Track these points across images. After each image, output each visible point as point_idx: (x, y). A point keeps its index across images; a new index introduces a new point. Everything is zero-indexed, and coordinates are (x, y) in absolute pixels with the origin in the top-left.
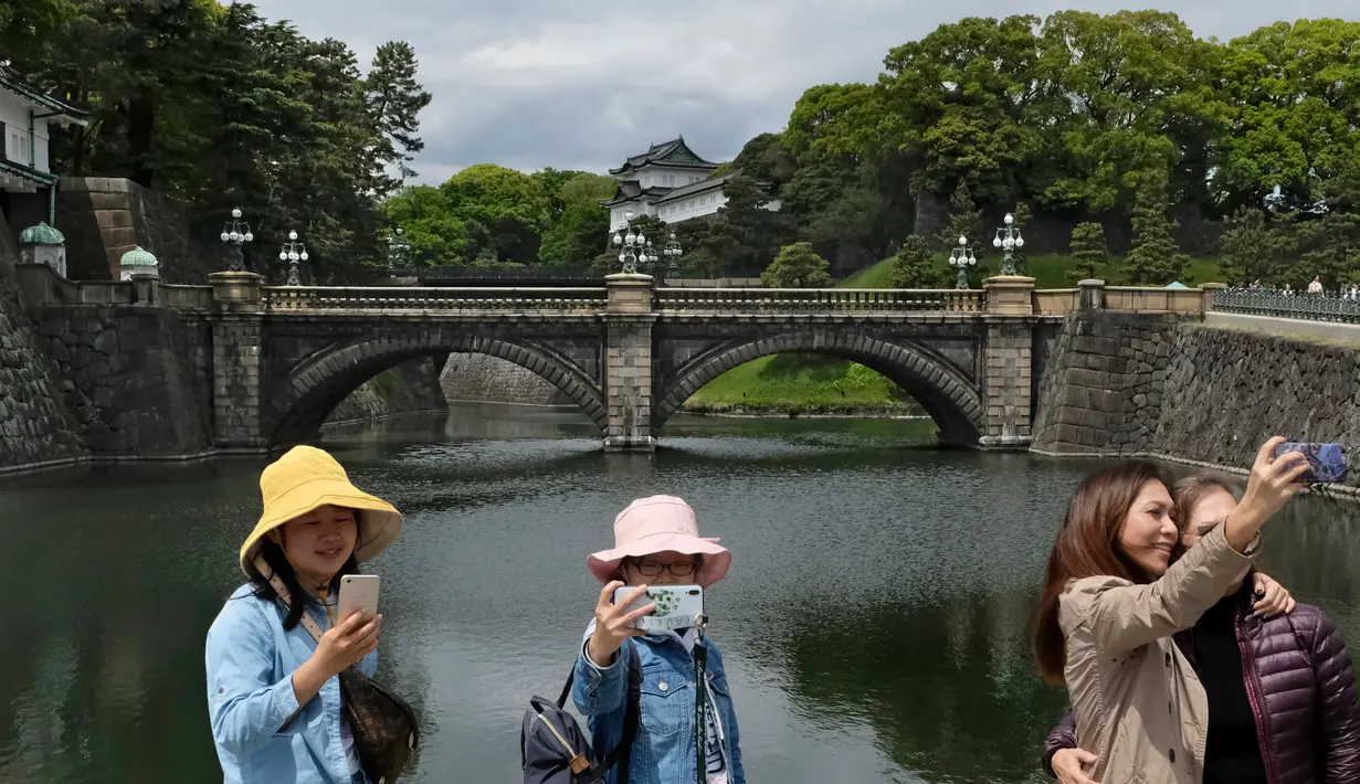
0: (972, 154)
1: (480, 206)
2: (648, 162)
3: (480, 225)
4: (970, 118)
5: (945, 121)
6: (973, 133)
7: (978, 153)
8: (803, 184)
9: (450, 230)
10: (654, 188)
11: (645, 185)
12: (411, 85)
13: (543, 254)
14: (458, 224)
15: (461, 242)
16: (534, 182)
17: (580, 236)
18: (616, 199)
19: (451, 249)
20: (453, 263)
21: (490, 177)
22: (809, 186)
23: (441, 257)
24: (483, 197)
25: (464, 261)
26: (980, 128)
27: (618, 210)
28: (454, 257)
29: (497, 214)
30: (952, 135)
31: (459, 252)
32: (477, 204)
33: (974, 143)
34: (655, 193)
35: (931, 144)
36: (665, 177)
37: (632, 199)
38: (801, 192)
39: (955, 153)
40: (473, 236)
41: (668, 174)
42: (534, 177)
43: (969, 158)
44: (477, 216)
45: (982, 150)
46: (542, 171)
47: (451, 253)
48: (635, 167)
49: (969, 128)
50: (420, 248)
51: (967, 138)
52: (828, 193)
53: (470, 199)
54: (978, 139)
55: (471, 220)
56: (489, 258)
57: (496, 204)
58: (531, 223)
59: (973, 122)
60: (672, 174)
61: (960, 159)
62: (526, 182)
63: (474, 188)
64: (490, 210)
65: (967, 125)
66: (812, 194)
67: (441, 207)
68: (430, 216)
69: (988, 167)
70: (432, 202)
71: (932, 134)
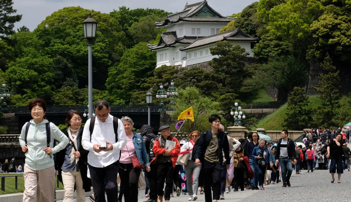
0: (338, 37)
1: (66, 46)
2: (180, 19)
3: (65, 61)
4: (338, 15)
5: (322, 17)
6: (340, 24)
7: (342, 36)
8: (265, 45)
9: (42, 65)
10: (185, 37)
11: (180, 35)
12: (10, 10)
13: (109, 84)
14: (48, 60)
15: (51, 74)
16: (111, 20)
17: (134, 71)
18: (159, 45)
19: (43, 80)
20: (45, 91)
21: (75, 18)
22: (268, 46)
23: (35, 86)
24: (68, 39)
25: (52, 89)
26: (344, 21)
27: (161, 53)
28: (45, 86)
29: (78, 51)
30: (325, 27)
31: (49, 82)
32: (64, 45)
33: (340, 30)
34: (185, 41)
35: (314, 32)
36: (193, 29)
37: (170, 46)
38: (263, 50)
39: (327, 36)
40: (60, 69)
41: (196, 27)
42: (112, 14)
43: (336, 39)
44: (63, 54)
45: (344, 34)
46: (118, 10)
47: (43, 83)
48: (172, 22)
49: (336, 21)
50: (20, 80)
51: (335, 27)
52: (280, 50)
53: (58, 40)
54: (342, 28)
55: (59, 57)
56: (72, 86)
57: (78, 44)
58: (105, 57)
59: (340, 17)
60: (199, 27)
61: (331, 40)
62: (105, 21)
63: (61, 31)
64: (73, 48)
65: (336, 19)
66: (270, 52)
67: (35, 47)
68: (27, 56)
69: (347, 44)
70: (29, 45)
71: (315, 25)
